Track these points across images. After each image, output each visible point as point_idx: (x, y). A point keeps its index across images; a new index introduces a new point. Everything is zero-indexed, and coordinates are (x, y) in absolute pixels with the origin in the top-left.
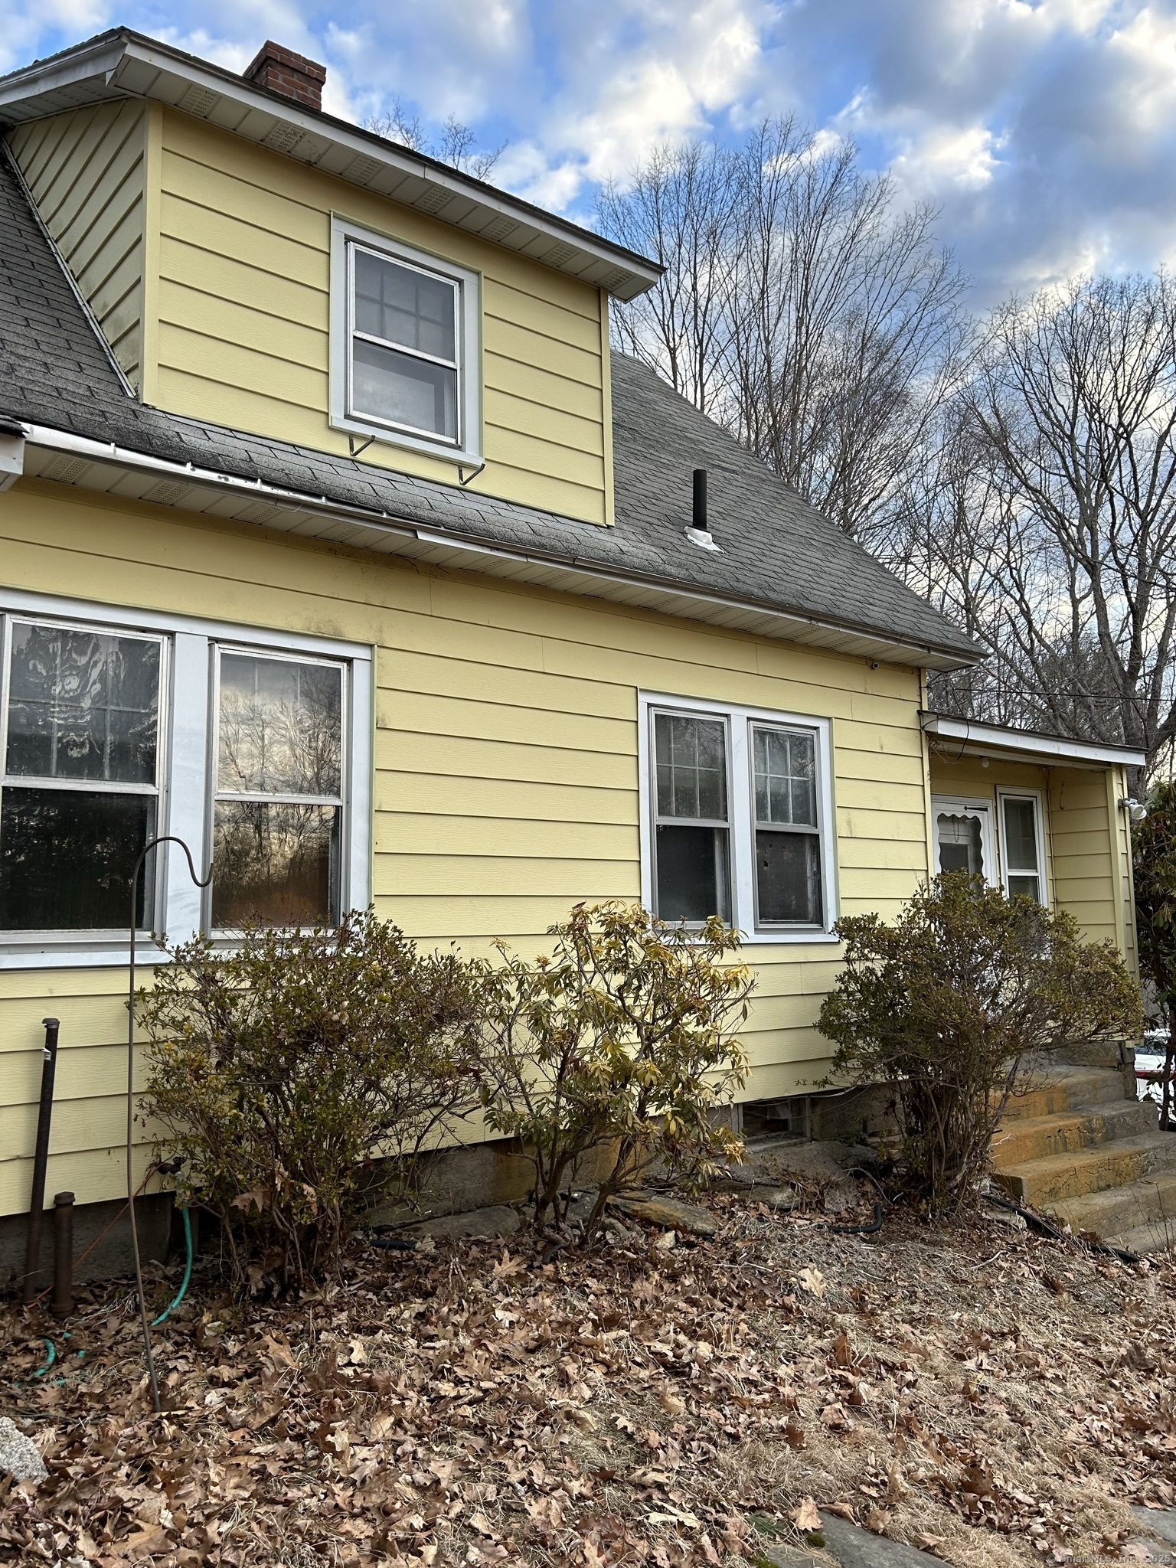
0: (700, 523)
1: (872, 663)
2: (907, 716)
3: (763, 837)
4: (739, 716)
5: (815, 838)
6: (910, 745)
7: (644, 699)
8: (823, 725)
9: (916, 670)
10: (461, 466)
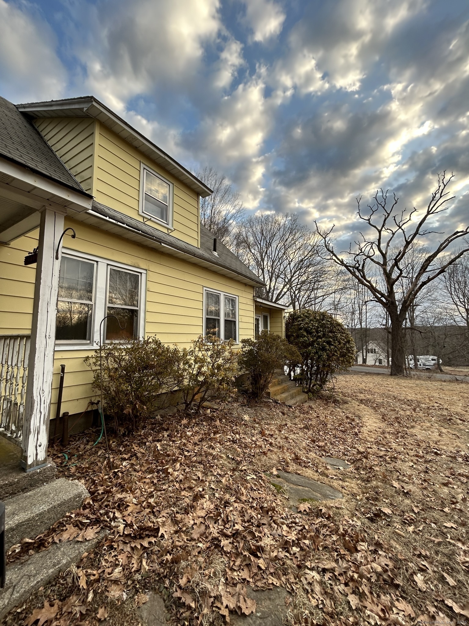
0: (215, 250)
1: (246, 285)
2: (251, 297)
3: (226, 321)
4: (222, 294)
5: (235, 322)
6: (251, 303)
7: (205, 288)
8: (237, 297)
9: (252, 287)
10: (168, 229)
